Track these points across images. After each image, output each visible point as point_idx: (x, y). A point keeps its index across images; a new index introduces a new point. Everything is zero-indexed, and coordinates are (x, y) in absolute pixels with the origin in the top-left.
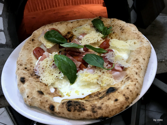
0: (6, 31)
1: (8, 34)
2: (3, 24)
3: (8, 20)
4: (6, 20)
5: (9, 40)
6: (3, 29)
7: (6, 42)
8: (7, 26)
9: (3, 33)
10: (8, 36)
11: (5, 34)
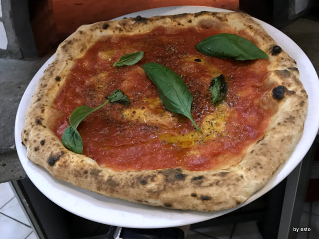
0: (9, 20)
1: (11, 27)
5: (14, 40)
7: (8, 46)
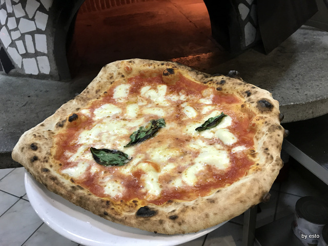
0: (52, 55)
2: (47, 45)
3: (55, 39)
4: (52, 39)
5: (55, 68)
6: (46, 52)
7: (50, 72)
8: (53, 48)
9: (45, 58)
10: (54, 62)
11: (49, 60)
